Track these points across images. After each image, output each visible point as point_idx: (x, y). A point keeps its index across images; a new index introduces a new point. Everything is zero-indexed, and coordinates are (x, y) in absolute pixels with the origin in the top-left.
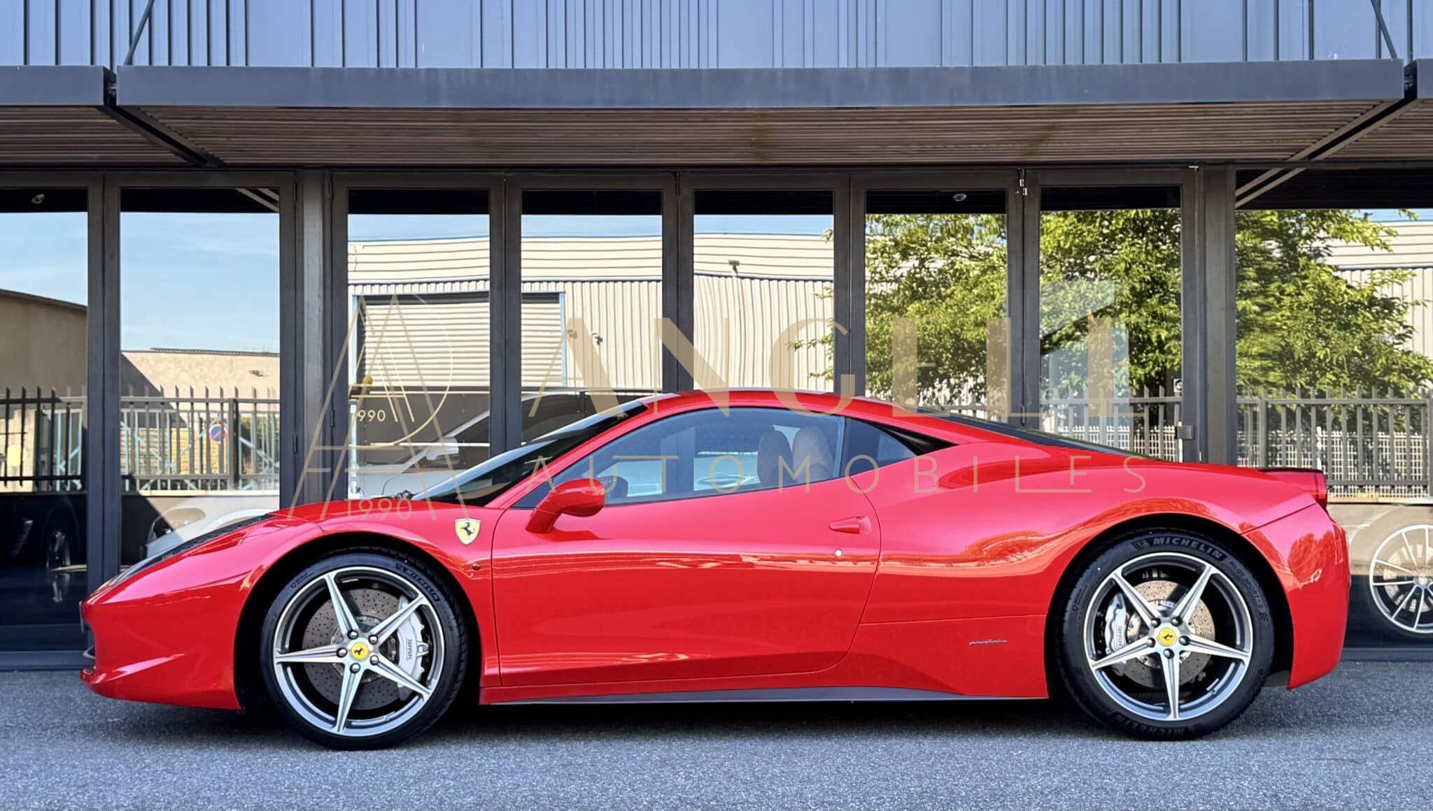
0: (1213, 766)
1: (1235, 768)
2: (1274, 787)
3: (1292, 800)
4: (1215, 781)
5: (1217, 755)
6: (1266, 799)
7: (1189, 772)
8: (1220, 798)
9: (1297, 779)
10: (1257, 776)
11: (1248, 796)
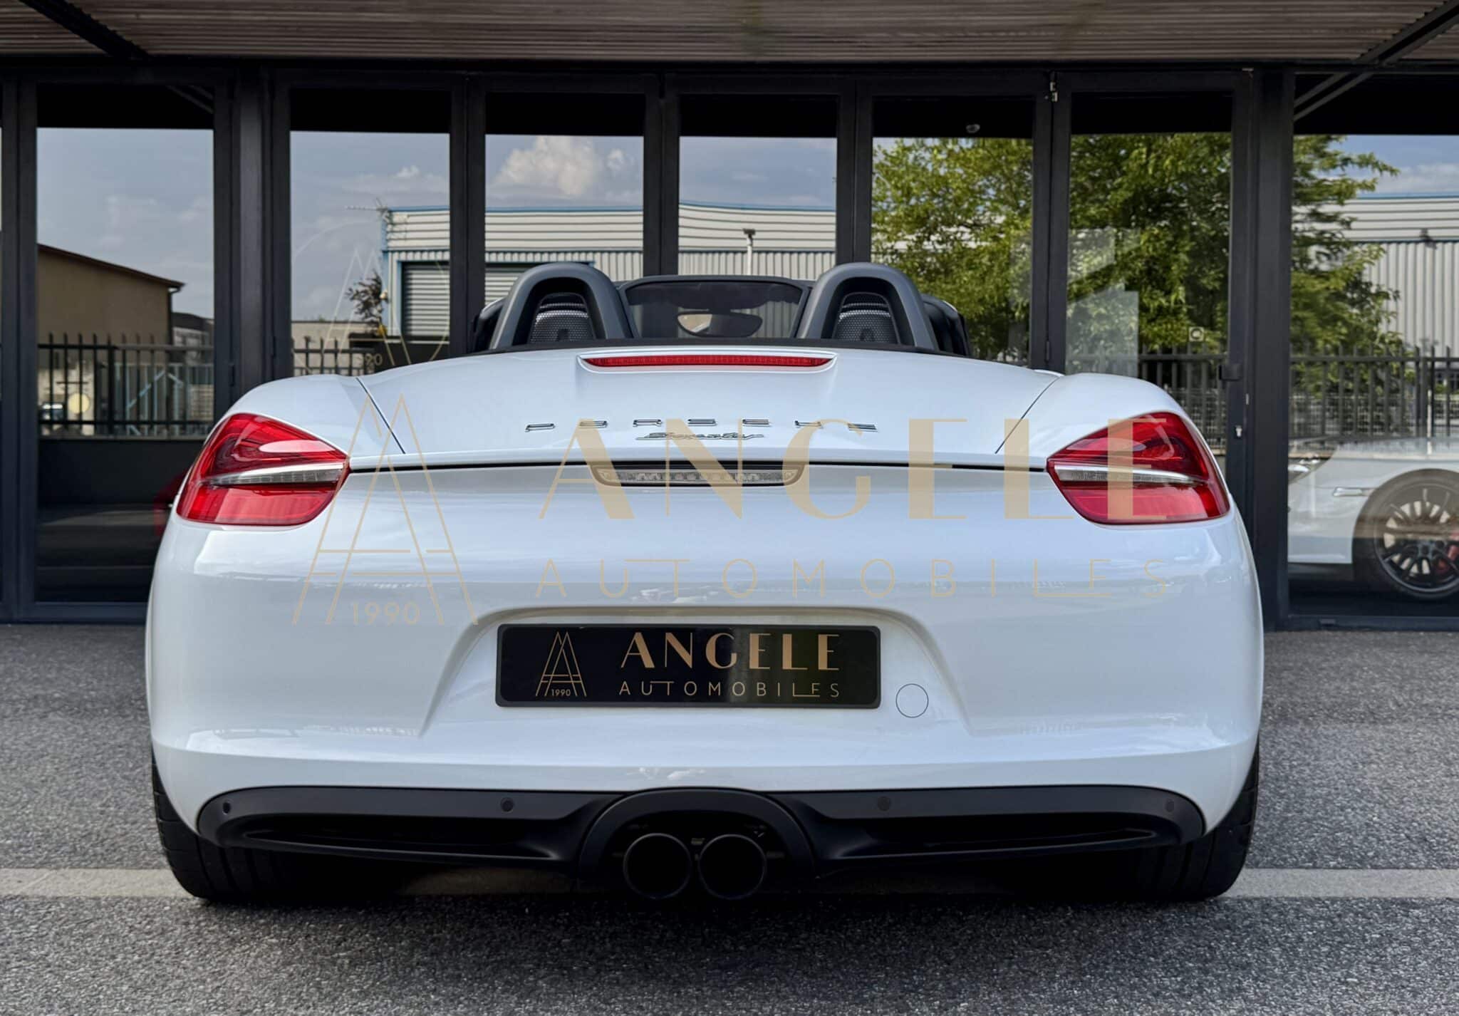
0: (1318, 785)
1: (1351, 791)
2: (1415, 824)
3: (1451, 850)
4: (1333, 811)
5: (1317, 767)
6: (1414, 847)
7: (1292, 796)
8: (1351, 846)
9: (1441, 809)
10: (1383, 803)
11: (1387, 842)
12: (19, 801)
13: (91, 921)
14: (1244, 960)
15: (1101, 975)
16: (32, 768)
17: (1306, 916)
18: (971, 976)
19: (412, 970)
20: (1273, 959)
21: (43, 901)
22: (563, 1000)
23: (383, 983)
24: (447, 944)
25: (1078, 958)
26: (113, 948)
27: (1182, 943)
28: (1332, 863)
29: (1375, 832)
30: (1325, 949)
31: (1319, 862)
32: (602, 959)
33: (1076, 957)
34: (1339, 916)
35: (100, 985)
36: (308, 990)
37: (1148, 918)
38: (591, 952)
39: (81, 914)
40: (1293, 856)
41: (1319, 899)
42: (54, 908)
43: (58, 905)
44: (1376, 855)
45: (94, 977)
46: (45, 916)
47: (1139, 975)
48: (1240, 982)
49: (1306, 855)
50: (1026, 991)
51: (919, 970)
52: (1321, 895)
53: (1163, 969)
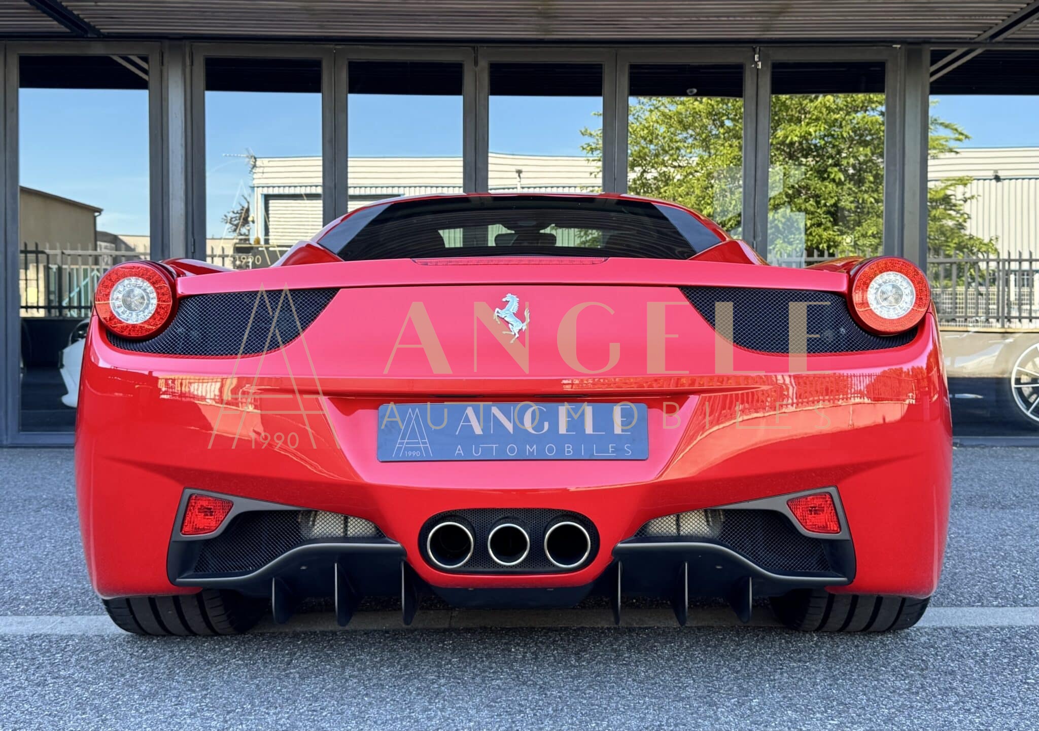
12: (30, 569)
13: (100, 651)
14: (950, 668)
15: (850, 679)
16: (35, 546)
17: (986, 638)
18: (755, 681)
19: (347, 680)
20: (970, 668)
21: (62, 638)
22: (463, 700)
23: (326, 690)
24: (368, 663)
25: (830, 669)
26: (122, 669)
27: (901, 657)
28: (995, 603)
29: (1020, 582)
30: (1006, 660)
31: (985, 602)
32: (485, 671)
33: (829, 668)
34: (1009, 638)
35: (117, 694)
36: (273, 696)
37: (874, 641)
38: (475, 667)
39: (93, 646)
40: (965, 598)
41: (991, 627)
42: (70, 643)
43: (73, 640)
44: (1025, 597)
45: (112, 689)
46: (65, 648)
47: (877, 680)
48: (950, 683)
49: (975, 597)
50: (798, 691)
51: (717, 678)
52: (992, 625)
53: (894, 675)
